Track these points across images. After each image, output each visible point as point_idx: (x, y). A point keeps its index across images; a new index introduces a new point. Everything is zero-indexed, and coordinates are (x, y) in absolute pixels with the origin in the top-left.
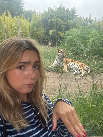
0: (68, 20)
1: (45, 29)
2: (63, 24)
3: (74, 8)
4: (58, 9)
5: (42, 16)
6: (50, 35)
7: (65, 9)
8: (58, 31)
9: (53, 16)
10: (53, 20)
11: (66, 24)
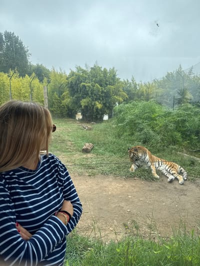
0: (107, 84)
1: (73, 97)
2: (101, 90)
3: (114, 68)
4: (92, 68)
5: (67, 79)
6: (83, 106)
7: (102, 69)
8: (93, 100)
9: (86, 79)
10: (86, 85)
11: (105, 91)
